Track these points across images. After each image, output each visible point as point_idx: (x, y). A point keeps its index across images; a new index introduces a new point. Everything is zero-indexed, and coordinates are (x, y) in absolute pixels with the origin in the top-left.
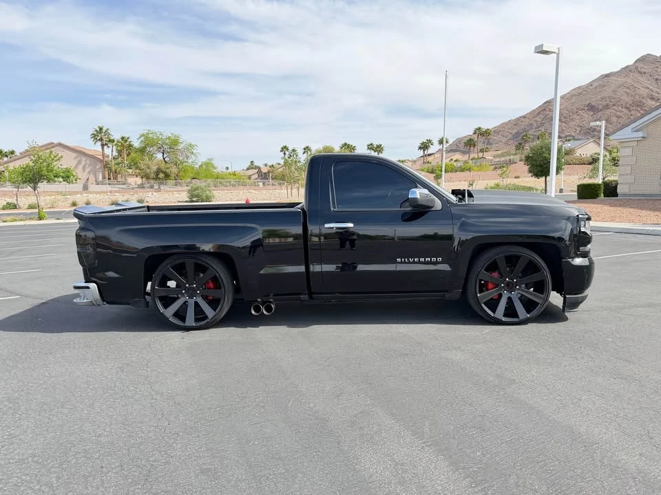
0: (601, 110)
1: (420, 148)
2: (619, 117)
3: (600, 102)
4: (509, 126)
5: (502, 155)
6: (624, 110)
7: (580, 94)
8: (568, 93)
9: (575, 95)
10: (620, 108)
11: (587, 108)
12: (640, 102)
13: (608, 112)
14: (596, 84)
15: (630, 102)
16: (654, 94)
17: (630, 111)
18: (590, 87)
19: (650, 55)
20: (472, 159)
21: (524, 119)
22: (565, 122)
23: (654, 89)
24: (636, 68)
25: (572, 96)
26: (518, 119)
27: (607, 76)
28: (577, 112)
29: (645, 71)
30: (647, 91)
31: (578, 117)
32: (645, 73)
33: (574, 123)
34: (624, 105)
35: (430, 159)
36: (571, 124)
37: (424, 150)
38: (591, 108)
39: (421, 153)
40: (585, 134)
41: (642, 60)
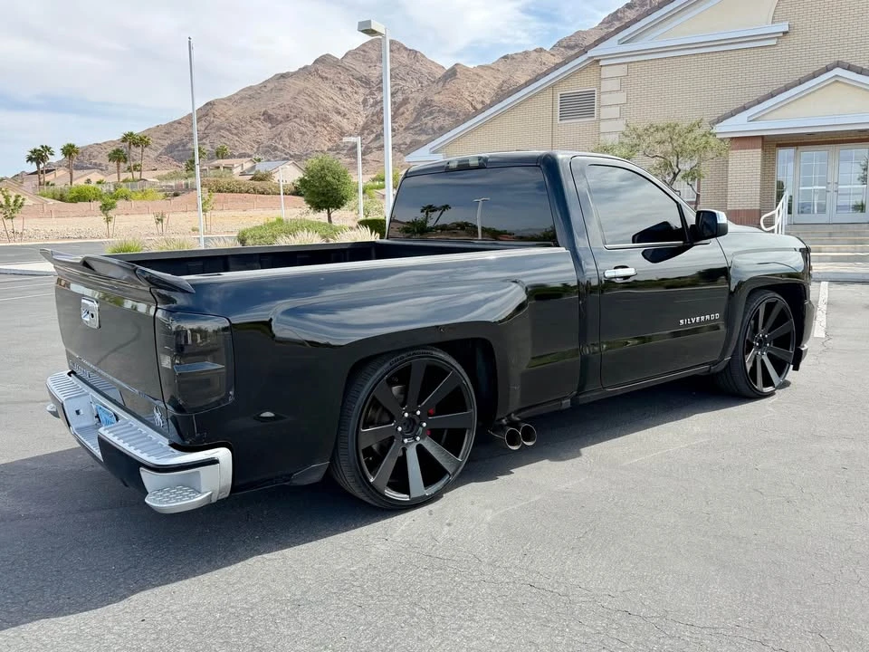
0: (281, 122)
1: (30, 159)
2: (303, 133)
3: (278, 111)
4: (159, 134)
5: (170, 177)
6: (308, 124)
7: (251, 97)
8: (237, 94)
9: (245, 98)
10: (303, 121)
11: (262, 118)
12: (326, 116)
13: (289, 125)
14: (270, 86)
15: (314, 115)
16: (339, 107)
17: (315, 127)
18: (263, 89)
19: (330, 55)
20: (124, 181)
21: (178, 126)
22: (236, 135)
23: (339, 101)
24: (317, 71)
25: (242, 98)
26: (171, 124)
27: (283, 76)
28: (251, 122)
29: (326, 75)
30: (331, 101)
31: (253, 129)
32: (327, 78)
33: (248, 136)
34: (307, 119)
35: (49, 177)
36: (246, 137)
37: (38, 164)
38: (268, 118)
39: (33, 167)
40: (265, 153)
41: (323, 60)
